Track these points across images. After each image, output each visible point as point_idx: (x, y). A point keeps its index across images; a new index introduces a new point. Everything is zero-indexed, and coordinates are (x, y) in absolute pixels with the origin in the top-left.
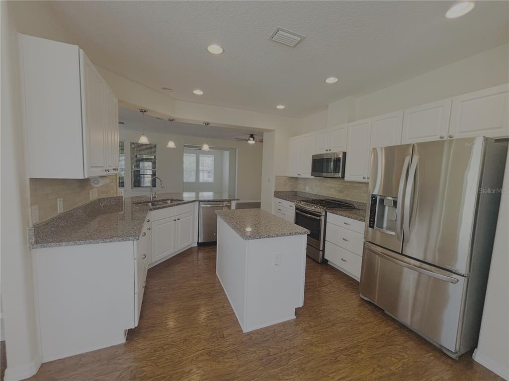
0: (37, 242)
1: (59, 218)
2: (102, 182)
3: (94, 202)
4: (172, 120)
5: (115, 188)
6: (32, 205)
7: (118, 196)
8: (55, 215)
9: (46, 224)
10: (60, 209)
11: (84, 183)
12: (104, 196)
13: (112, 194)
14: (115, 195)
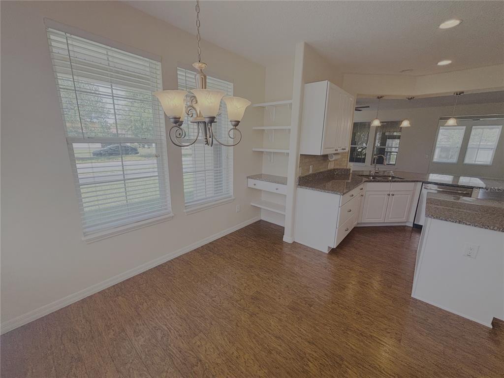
0: (299, 185)
1: (309, 176)
2: (335, 157)
3: (330, 170)
4: (411, 98)
5: (346, 162)
6: (300, 167)
7: (348, 168)
8: (308, 174)
9: (303, 177)
10: (311, 172)
11: (325, 157)
12: (338, 167)
13: (343, 166)
14: (345, 168)
